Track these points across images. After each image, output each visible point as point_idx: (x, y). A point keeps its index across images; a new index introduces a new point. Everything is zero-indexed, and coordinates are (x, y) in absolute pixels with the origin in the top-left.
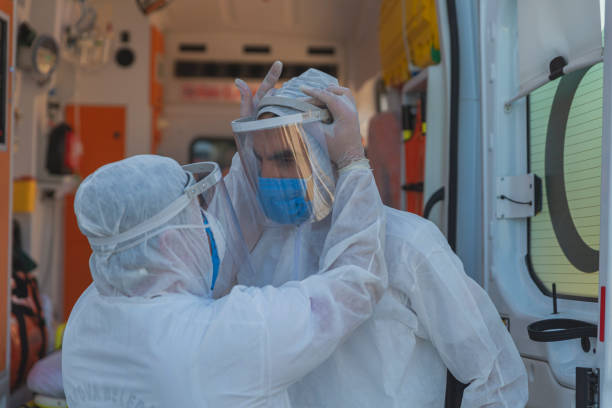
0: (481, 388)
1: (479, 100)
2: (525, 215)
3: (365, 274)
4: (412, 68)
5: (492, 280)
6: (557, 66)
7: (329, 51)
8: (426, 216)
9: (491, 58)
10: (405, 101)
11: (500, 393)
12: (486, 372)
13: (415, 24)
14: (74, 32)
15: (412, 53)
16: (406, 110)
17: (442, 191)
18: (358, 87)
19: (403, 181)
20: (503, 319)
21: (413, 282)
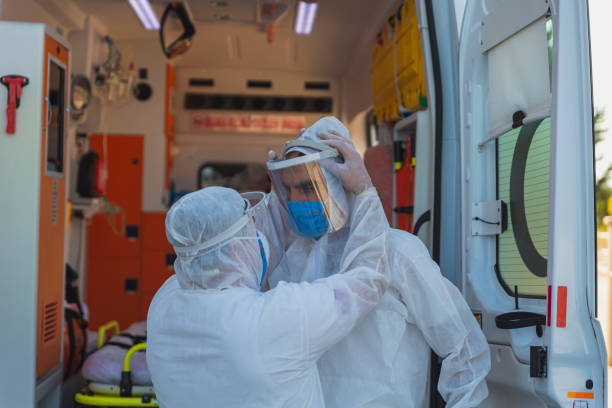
0: (456, 359)
1: (459, 140)
2: (494, 233)
3: (373, 273)
4: (402, 109)
5: (468, 284)
6: (518, 117)
7: (324, 86)
8: (415, 233)
9: (468, 108)
10: (396, 137)
11: (470, 364)
12: (459, 348)
13: (405, 73)
14: (102, 71)
15: (402, 96)
16: (397, 145)
17: (428, 213)
18: (350, 119)
19: (394, 205)
20: (475, 315)
21: (403, 281)
